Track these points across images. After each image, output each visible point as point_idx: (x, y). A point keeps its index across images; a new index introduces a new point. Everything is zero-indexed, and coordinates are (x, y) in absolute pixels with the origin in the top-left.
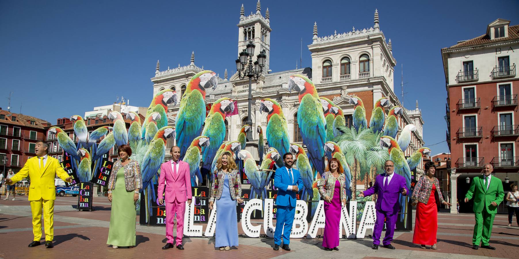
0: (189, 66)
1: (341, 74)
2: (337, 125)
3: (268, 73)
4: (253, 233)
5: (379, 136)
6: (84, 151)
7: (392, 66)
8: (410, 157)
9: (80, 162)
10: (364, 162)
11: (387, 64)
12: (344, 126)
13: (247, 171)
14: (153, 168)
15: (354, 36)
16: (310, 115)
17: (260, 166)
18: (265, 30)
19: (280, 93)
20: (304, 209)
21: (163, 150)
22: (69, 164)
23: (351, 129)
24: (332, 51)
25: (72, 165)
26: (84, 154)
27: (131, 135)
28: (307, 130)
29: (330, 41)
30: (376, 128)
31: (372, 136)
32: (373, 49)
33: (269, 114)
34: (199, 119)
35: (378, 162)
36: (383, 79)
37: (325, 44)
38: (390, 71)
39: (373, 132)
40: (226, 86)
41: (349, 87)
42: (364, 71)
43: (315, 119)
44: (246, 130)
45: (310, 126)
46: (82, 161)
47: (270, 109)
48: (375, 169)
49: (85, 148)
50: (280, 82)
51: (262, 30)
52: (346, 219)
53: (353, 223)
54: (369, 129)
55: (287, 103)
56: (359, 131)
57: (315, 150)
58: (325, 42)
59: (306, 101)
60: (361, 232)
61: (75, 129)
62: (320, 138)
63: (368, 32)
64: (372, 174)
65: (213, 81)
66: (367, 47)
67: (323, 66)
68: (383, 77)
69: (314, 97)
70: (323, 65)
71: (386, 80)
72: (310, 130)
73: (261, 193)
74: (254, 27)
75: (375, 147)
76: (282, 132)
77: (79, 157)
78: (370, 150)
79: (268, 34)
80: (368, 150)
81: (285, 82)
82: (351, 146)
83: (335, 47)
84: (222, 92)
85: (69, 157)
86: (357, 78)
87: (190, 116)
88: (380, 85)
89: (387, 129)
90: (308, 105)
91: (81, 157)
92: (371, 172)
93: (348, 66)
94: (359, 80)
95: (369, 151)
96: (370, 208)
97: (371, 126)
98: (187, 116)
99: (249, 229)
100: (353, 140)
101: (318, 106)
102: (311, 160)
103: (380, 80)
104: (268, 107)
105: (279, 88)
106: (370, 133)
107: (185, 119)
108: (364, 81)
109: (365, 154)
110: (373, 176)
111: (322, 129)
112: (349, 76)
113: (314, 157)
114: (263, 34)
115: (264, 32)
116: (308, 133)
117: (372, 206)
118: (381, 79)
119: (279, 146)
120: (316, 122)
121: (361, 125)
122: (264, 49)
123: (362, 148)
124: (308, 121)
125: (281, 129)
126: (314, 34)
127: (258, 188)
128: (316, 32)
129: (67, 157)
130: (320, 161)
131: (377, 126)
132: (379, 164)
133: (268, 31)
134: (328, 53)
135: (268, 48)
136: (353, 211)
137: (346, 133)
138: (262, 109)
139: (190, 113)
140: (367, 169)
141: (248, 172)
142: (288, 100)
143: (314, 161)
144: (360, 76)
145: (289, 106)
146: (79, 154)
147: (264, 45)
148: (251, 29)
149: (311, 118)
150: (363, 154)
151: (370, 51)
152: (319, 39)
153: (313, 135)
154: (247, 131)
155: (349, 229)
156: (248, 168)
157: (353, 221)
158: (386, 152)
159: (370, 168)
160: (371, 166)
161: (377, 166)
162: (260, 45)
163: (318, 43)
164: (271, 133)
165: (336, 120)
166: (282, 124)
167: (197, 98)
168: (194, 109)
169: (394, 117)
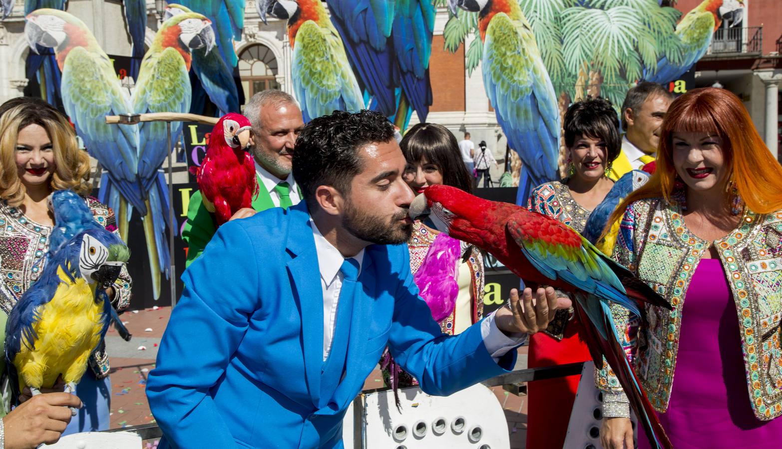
13: (73, 106)
17: (135, 80)
35: (606, 49)
48: (594, 78)
57: (361, 7)
73: (145, 197)
78: (576, 5)
80: (568, 4)
92: (578, 91)
95: (574, 9)
109: (558, 20)
113: (356, 38)
127: (132, 178)
130: (377, 52)
132: (611, 63)
140: (566, 80)
141: (79, 110)
150: (548, 22)
156: (81, 93)
158: (640, 12)
159: (575, 76)
160: (581, 67)
161: (602, 69)
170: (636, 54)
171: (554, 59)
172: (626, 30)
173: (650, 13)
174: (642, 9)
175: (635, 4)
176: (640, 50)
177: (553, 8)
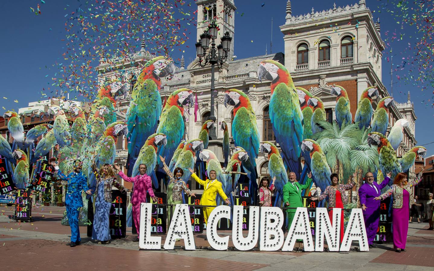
0: (139, 52)
1: (319, 61)
2: (316, 119)
4: (220, 245)
5: (365, 133)
6: (20, 153)
7: (380, 50)
8: (401, 157)
9: (15, 165)
10: (348, 164)
11: (374, 48)
12: (324, 121)
15: (335, 14)
16: (284, 108)
17: (226, 168)
18: (228, 9)
19: (247, 83)
20: (279, 218)
22: (3, 168)
23: (332, 124)
24: (308, 33)
25: (7, 170)
26: (20, 157)
28: (281, 126)
29: (306, 21)
30: (362, 124)
31: (358, 132)
32: (357, 30)
33: (235, 107)
34: (154, 113)
35: (364, 163)
36: (369, 66)
37: (300, 24)
38: (378, 56)
39: (359, 128)
40: (183, 76)
41: (328, 76)
42: (347, 56)
43: (290, 113)
44: (208, 127)
45: (284, 121)
46: (18, 164)
47: (237, 101)
48: (360, 171)
49: (21, 149)
51: (225, 8)
52: (329, 228)
53: (336, 234)
54: (354, 125)
55: (255, 96)
56: (342, 127)
57: (291, 149)
58: (300, 22)
59: (279, 91)
60: (346, 245)
61: (9, 127)
62: (296, 135)
63: (352, 9)
64: (357, 178)
65: (170, 68)
66: (351, 27)
67: (298, 51)
68: (370, 63)
69: (289, 87)
70: (298, 49)
71: (372, 67)
72: (284, 126)
74: (215, 5)
75: (361, 146)
76: (251, 128)
77: (15, 160)
78: (355, 149)
79: (233, 13)
80: (352, 149)
81: (253, 70)
82: (333, 144)
83: (312, 28)
84: (179, 83)
86: (339, 65)
87: (143, 111)
88: (366, 73)
89: (376, 124)
90: (282, 96)
91: (17, 160)
93: (327, 50)
94: (340, 67)
95: (354, 150)
96: (357, 216)
97: (357, 121)
98: (140, 110)
99: (216, 240)
100: (335, 137)
101: (294, 97)
103: (365, 67)
104: (234, 100)
105: (246, 77)
106: (355, 129)
107: (137, 113)
108: (346, 69)
109: (349, 154)
111: (298, 124)
112: (328, 63)
113: (289, 157)
114: (227, 13)
115: (228, 11)
116: (282, 129)
117: (359, 214)
118: (367, 66)
119: (246, 146)
120: (292, 117)
121: (345, 119)
122: (228, 31)
123: (345, 147)
124: (281, 115)
125: (249, 125)
126: (288, 13)
128: (290, 10)
130: (295, 162)
131: (363, 120)
132: (366, 166)
133: (232, 10)
134: (304, 35)
135: (233, 30)
136: (337, 220)
137: (327, 129)
138: (227, 101)
139: (143, 108)
140: (352, 171)
142: (256, 92)
144: (342, 63)
145: (258, 99)
146: (14, 157)
147: (227, 26)
148: (212, 7)
149: (286, 112)
150: (346, 154)
151: (354, 32)
152: (293, 18)
153: (288, 131)
154: (210, 128)
155: (332, 241)
157: (336, 231)
158: (375, 152)
159: (354, 170)
160: (356, 168)
162: (223, 26)
163: (292, 23)
164: (238, 130)
165: (314, 114)
166: (251, 119)
167: (150, 89)
168: (148, 101)
169: (384, 109)
170: (374, 164)
172: (371, 157)
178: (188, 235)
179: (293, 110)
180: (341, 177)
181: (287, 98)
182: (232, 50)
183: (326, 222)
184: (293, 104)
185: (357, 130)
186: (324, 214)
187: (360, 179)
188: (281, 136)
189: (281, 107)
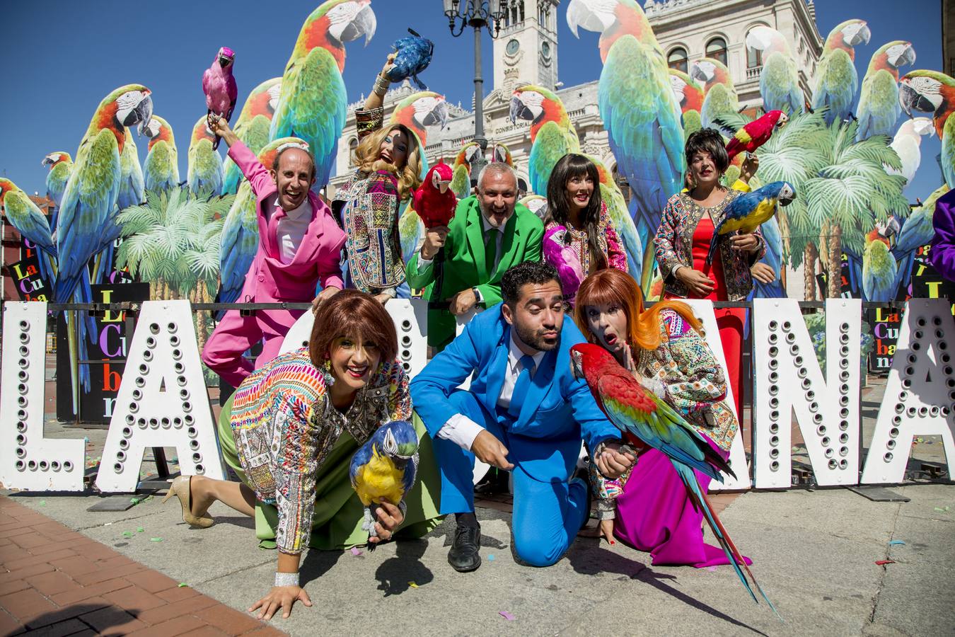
2: (714, 111)
3: (557, 88)
5: (842, 134)
7: (817, 53)
8: (920, 204)
10: (802, 213)
11: (806, 48)
12: (734, 112)
14: (88, 232)
16: (634, 92)
18: (545, 3)
19: (581, 125)
21: (114, 166)
24: (686, 29)
27: (150, 176)
28: (628, 135)
29: (681, 8)
30: (832, 111)
31: (823, 133)
32: (775, 15)
33: (533, 123)
35: (843, 208)
37: (670, 15)
38: (814, 64)
39: (824, 124)
40: (473, 123)
42: (759, 64)
43: (649, 104)
44: (468, 158)
45: (636, 123)
47: (536, 111)
48: (834, 231)
50: (581, 105)
51: (539, 3)
52: (812, 388)
53: (844, 411)
54: (810, 115)
55: (595, 146)
57: (654, 188)
58: (670, 11)
59: (621, 55)
60: (888, 455)
62: (665, 155)
64: (828, 248)
66: (764, 10)
69: (643, 43)
72: (636, 136)
75: (832, 167)
78: (817, 176)
79: (553, 10)
80: (810, 177)
81: (591, 102)
82: (760, 167)
83: (693, 19)
84: (467, 135)
85: (34, 251)
86: (744, 80)
87: (306, 119)
90: (628, 66)
92: (822, 241)
93: (722, 57)
94: (747, 84)
95: (816, 179)
98: (299, 118)
100: (764, 150)
101: (656, 66)
102: (641, 220)
104: (530, 107)
105: (581, 115)
106: (815, 126)
107: (294, 127)
109: (803, 188)
110: (831, 251)
111: (671, 130)
113: (651, 210)
114: (543, 11)
115: (545, 7)
116: (631, 144)
120: (653, 113)
122: (546, 40)
123: (793, 171)
124: (629, 109)
129: (29, 251)
131: (834, 104)
132: (848, 218)
133: (552, 5)
134: (679, 34)
135: (555, 39)
136: (845, 350)
138: (516, 112)
139: (306, 112)
140: (812, 232)
143: (651, 219)
147: (544, 32)
148: (518, 1)
149: (638, 102)
151: (770, 18)
152: (658, 6)
153: (645, 147)
154: (472, 159)
155: (825, 440)
157: (845, 399)
158: (871, 179)
159: (819, 229)
160: (823, 222)
161: (841, 223)
162: (536, 32)
163: (657, 14)
164: (541, 170)
165: (708, 100)
166: (568, 146)
167: (322, 70)
168: (317, 98)
169: (888, 73)
170: (869, 212)
171: (801, 217)
172: (860, 194)
173: (879, 180)
174: (872, 177)
175: (866, 174)
176: (873, 208)
177: (799, 179)
178: (192, 430)
179: (655, 96)
180: (784, 248)
181: (639, 70)
182: (555, 73)
183: (799, 360)
184: (655, 82)
185: (820, 127)
186: (787, 325)
187: (836, 251)
188: (629, 159)
189: (627, 91)
